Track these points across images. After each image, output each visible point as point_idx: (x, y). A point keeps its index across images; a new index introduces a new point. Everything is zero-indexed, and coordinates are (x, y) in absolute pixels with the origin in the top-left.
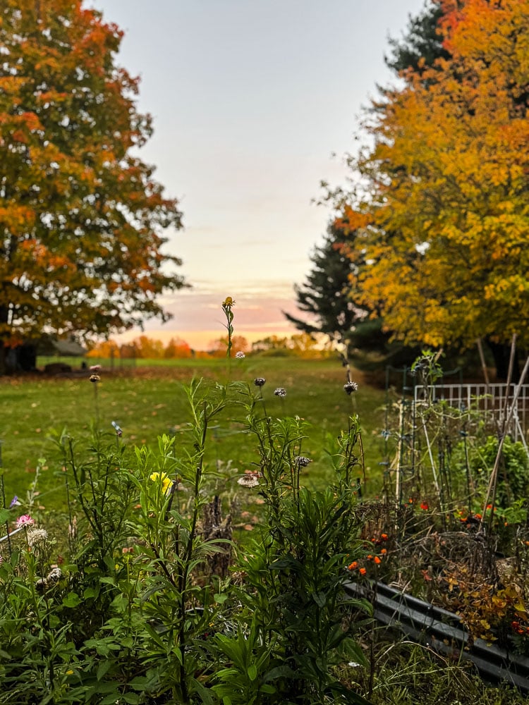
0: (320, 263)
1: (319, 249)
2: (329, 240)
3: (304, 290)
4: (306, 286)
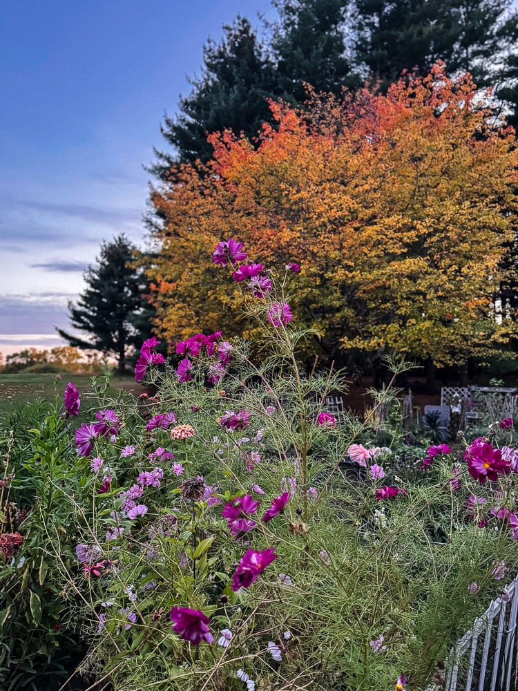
0: (94, 284)
1: (93, 271)
2: (103, 264)
3: (79, 308)
4: (80, 305)
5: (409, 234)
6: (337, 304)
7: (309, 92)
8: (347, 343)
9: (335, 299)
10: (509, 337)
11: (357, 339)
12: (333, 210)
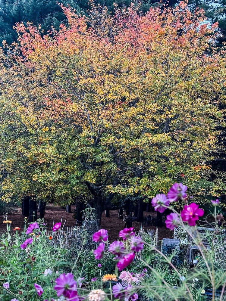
5: (161, 117)
6: (106, 160)
7: (90, 4)
8: (111, 189)
9: (105, 156)
10: (220, 193)
11: (118, 187)
12: (110, 94)
